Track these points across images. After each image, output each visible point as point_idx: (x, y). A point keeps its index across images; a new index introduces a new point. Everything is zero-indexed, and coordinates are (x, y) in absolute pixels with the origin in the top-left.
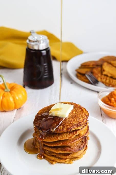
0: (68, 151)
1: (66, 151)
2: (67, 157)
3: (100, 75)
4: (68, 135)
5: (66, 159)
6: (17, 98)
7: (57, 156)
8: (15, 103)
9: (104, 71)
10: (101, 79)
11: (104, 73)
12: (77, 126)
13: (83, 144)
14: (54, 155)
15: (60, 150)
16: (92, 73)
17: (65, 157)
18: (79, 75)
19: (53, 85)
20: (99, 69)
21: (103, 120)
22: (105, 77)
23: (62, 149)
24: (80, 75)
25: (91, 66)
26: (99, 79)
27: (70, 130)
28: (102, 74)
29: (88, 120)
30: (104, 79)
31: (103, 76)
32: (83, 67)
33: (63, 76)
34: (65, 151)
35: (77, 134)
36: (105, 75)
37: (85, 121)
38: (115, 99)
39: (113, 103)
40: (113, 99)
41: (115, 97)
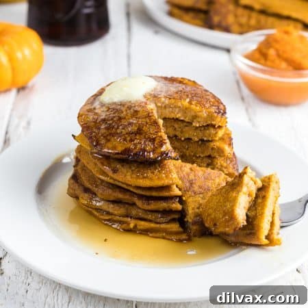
18: (176, 11)
30: (243, 16)
33: (132, 17)
38: (277, 50)
39: (273, 61)
40: (272, 52)
41: (277, 46)
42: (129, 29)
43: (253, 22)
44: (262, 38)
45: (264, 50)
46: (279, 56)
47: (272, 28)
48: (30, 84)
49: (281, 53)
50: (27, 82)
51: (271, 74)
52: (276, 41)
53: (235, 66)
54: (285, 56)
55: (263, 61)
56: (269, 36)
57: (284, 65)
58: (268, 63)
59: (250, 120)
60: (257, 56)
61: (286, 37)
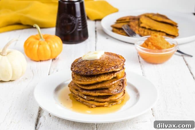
0: (106, 93)
1: (105, 93)
2: (106, 100)
3: (137, 28)
4: (106, 77)
5: (105, 102)
6: (54, 46)
7: (96, 99)
8: (51, 51)
9: (141, 23)
10: (139, 31)
11: (142, 25)
12: (115, 68)
13: (121, 88)
14: (93, 99)
15: (99, 92)
16: (129, 26)
17: (104, 100)
18: (115, 30)
19: (87, 40)
20: (137, 22)
21: (141, 66)
22: (143, 29)
23: (101, 91)
24: (117, 29)
25: (127, 20)
26: (137, 32)
27: (108, 71)
28: (139, 26)
29: (125, 64)
30: (141, 31)
31: (141, 29)
32: (119, 22)
33: (97, 33)
34: (103, 93)
35: (115, 76)
36: (143, 27)
37: (122, 64)
38: (152, 43)
39: (150, 47)
40: (150, 43)
41: (152, 41)
42: (96, 37)
43: (146, 33)
44: (147, 39)
45: (147, 43)
46: (152, 45)
47: (150, 35)
48: (57, 58)
49: (153, 43)
50: (56, 57)
51: (149, 51)
52: (152, 39)
53: (137, 49)
54: (155, 44)
55: (146, 47)
56: (148, 38)
57: (154, 48)
58: (149, 47)
59: (142, 69)
60: (145, 45)
61: (155, 37)
